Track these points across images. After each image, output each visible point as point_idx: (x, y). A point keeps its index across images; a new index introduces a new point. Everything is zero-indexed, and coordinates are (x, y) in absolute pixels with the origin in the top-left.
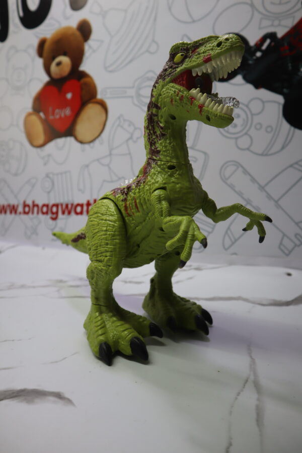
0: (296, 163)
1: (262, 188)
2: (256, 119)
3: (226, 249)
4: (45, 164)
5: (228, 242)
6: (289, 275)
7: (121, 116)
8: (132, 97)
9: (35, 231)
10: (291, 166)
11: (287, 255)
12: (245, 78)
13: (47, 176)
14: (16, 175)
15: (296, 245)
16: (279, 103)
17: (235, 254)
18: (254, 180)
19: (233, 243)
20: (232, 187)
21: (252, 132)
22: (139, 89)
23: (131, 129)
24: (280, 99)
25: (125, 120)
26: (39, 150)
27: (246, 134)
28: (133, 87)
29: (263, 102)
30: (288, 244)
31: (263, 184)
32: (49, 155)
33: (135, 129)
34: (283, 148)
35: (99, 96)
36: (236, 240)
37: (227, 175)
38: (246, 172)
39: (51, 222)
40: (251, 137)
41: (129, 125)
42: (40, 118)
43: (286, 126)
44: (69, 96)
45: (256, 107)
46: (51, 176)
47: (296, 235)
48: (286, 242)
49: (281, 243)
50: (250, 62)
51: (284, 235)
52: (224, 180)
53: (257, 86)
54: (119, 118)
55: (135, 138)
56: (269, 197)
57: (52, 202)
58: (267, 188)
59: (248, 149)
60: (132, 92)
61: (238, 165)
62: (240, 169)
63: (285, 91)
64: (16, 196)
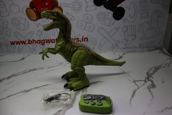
0: (116, 28)
1: (108, 34)
2: (107, 17)
3: (99, 49)
4: (37, 27)
5: (100, 47)
6: (115, 53)
7: (68, 12)
8: (71, 7)
9: (35, 49)
10: (114, 28)
11: (113, 49)
12: (104, 6)
13: (39, 30)
14: (23, 30)
15: (115, 46)
16: (112, 13)
17: (101, 50)
18: (106, 32)
19: (101, 47)
20: (101, 33)
21: (106, 20)
22: (73, 5)
23: (71, 17)
24: (112, 12)
25: (69, 14)
26: (34, 21)
27: (104, 20)
28: (72, 4)
29: (109, 13)
30: (114, 46)
31: (108, 33)
32: (39, 24)
33: (73, 17)
34: (113, 24)
35: (59, 6)
36: (102, 46)
37: (99, 31)
38: (104, 30)
39: (42, 46)
40: (105, 21)
41: (70, 16)
42: (34, 10)
43: (113, 19)
44: (47, 4)
45: (107, 14)
46: (41, 30)
47: (115, 44)
48: (113, 46)
49: (112, 46)
50: (105, 2)
51: (113, 44)
52: (99, 32)
53: (107, 9)
54: (67, 13)
55: (72, 20)
56: (110, 36)
57: (41, 39)
58: (109, 34)
59: (105, 24)
60: (71, 6)
61: (102, 28)
62: (103, 29)
63: (113, 10)
64: (24, 38)
